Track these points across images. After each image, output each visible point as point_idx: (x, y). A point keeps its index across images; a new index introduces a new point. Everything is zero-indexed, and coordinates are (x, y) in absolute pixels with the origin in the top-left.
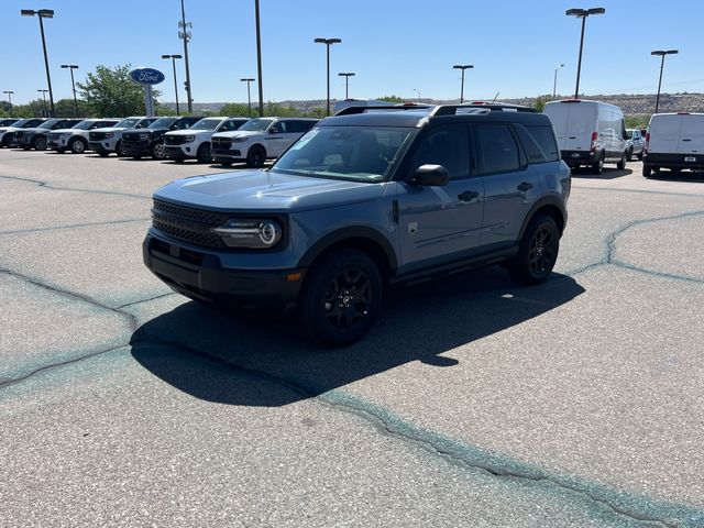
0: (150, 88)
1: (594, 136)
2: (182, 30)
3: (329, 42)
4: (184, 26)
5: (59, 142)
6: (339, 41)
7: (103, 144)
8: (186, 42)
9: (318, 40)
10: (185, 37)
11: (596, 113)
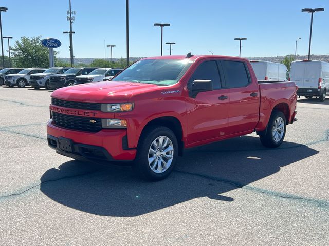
0: (52, 50)
1: (320, 80)
2: (69, 16)
3: (162, 25)
4: (71, 13)
5: (11, 81)
6: (169, 25)
7: (38, 83)
8: (71, 22)
9: (156, 24)
10: (71, 20)
11: (320, 68)
